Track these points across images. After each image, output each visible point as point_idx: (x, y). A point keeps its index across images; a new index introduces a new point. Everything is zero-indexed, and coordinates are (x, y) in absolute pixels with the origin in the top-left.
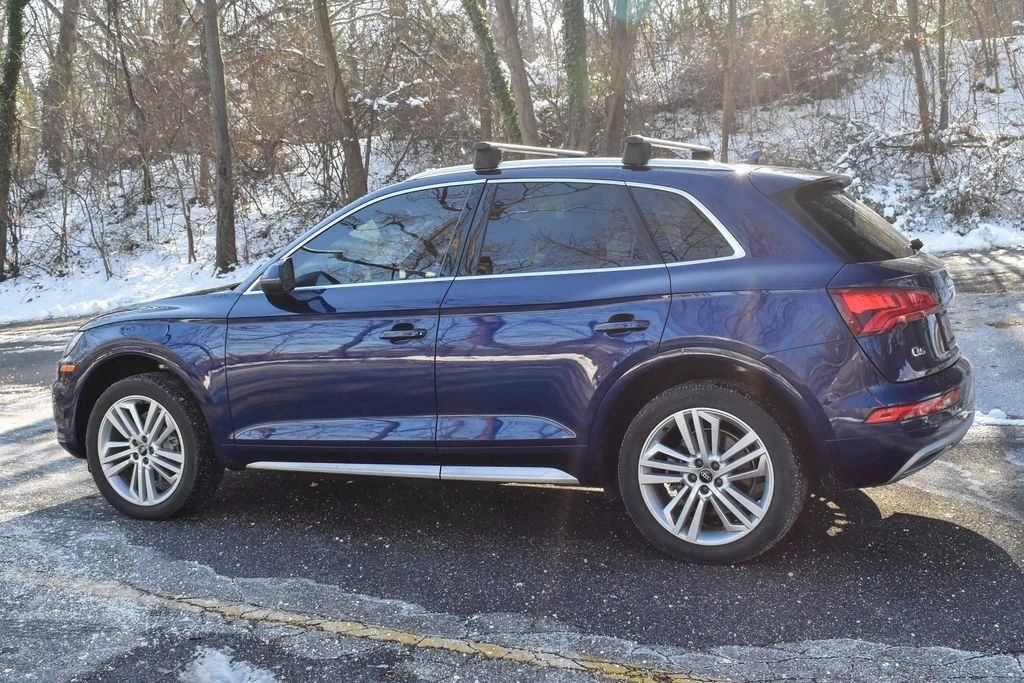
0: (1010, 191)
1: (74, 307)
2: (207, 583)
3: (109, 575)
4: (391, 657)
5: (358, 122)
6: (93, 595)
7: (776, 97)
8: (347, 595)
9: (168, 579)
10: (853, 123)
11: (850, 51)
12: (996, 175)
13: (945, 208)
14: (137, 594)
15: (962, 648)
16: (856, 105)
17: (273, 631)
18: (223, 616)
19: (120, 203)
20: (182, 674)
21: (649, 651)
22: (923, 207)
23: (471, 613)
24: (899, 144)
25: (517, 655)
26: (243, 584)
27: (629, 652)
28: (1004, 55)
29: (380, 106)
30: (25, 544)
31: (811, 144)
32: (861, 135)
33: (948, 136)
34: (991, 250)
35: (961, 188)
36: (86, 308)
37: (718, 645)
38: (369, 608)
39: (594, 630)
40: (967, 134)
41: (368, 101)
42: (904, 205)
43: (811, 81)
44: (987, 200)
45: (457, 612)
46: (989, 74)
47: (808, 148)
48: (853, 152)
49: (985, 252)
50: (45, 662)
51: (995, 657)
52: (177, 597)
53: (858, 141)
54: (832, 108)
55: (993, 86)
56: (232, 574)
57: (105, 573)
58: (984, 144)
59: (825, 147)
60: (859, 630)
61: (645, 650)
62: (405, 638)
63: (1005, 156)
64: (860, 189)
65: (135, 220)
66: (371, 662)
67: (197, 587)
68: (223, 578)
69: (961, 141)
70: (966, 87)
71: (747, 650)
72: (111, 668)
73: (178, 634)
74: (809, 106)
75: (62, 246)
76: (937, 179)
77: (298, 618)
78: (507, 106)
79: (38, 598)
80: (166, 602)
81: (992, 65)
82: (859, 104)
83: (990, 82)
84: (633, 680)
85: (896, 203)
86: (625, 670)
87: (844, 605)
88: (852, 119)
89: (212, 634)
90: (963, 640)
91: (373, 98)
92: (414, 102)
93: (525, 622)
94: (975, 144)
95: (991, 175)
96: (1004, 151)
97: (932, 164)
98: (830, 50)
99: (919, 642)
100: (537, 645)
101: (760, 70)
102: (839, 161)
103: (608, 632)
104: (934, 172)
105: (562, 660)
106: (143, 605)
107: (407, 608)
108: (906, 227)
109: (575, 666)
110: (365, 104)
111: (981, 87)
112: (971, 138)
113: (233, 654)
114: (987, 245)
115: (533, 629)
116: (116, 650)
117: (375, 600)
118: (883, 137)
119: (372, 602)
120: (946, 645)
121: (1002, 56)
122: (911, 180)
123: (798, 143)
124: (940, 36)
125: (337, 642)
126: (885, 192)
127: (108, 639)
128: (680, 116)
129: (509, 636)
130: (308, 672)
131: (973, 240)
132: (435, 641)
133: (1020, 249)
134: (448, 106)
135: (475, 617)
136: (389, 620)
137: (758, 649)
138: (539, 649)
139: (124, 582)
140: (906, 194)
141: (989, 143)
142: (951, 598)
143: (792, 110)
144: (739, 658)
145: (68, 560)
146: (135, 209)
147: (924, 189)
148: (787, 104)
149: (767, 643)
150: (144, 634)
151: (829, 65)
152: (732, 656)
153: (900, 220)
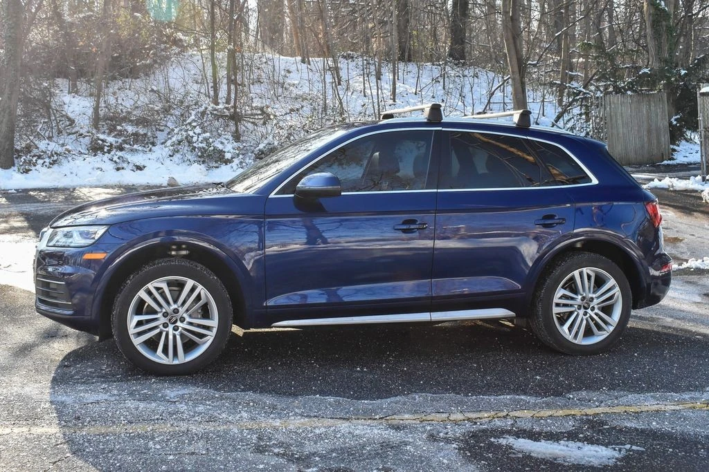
25: (646, 408)
107: (525, 398)
132: (591, 410)
135: (570, 396)
153: (236, 161)
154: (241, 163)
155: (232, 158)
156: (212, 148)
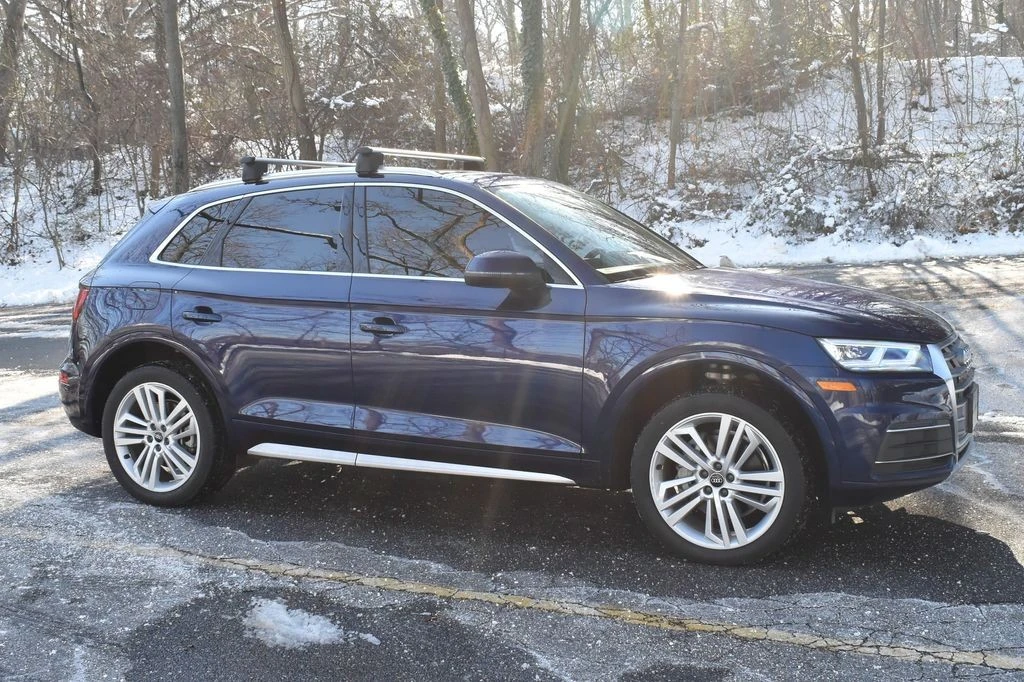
0: (943, 206)
1: (28, 296)
2: (244, 545)
3: (148, 539)
4: (431, 607)
5: (314, 120)
6: (138, 555)
7: (720, 107)
8: (377, 556)
9: (206, 542)
10: (796, 136)
11: (792, 67)
12: (930, 190)
13: (882, 220)
14: (180, 555)
15: (932, 599)
16: (798, 119)
17: (317, 586)
18: (267, 573)
19: (69, 193)
20: (245, 620)
21: (661, 602)
22: (861, 219)
23: (496, 571)
24: (840, 158)
25: (544, 605)
26: (278, 547)
27: (644, 602)
28: (938, 75)
29: (336, 105)
30: (57, 512)
31: (755, 155)
32: (803, 147)
33: (885, 151)
34: (925, 260)
35: (898, 201)
36: (40, 297)
37: (721, 598)
38: (401, 567)
39: (609, 585)
40: (903, 150)
41: (325, 100)
42: (844, 216)
43: (754, 94)
44: (921, 214)
45: (482, 571)
46: (922, 93)
47: (753, 159)
48: (795, 164)
49: (918, 263)
50: (114, 610)
51: (960, 607)
52: (219, 557)
53: (800, 154)
54: (774, 120)
55: (926, 105)
56: (265, 538)
57: (143, 536)
58: (919, 159)
59: (769, 159)
60: (841, 586)
61: (656, 601)
62: (439, 591)
63: (939, 172)
64: (803, 199)
65: (85, 211)
66: (414, 611)
67: (236, 550)
68: (258, 541)
69: (898, 156)
70: (902, 105)
71: (747, 601)
72: (177, 615)
73: (230, 587)
74: (752, 118)
75: (12, 234)
76: (874, 192)
77: (337, 575)
78: (464, 110)
79: (87, 557)
80: (211, 562)
81: (926, 85)
82: (800, 117)
83: (924, 101)
84: (651, 624)
85: (836, 214)
86: (642, 617)
87: (826, 566)
88: (795, 133)
89: (262, 588)
90: (931, 594)
91: (329, 97)
92: (370, 102)
93: (545, 580)
94: (911, 160)
95: (926, 190)
96: (939, 166)
97: (870, 178)
98: (774, 65)
99: (893, 594)
100: (561, 597)
101: (705, 83)
102: (783, 171)
103: (621, 587)
104: (871, 185)
105: (586, 609)
106: (189, 564)
107: (435, 567)
108: (845, 237)
109: (598, 613)
110: (322, 102)
111: (915, 105)
112: (908, 154)
113: (286, 604)
114: (922, 256)
115: (553, 584)
116: (176, 601)
117: (404, 560)
118: (825, 150)
119: (404, 562)
120: (918, 597)
121: (936, 76)
122: (851, 192)
123: (743, 154)
124: (879, 55)
125: (379, 594)
126: (825, 203)
127: (167, 592)
128: (627, 124)
129: (534, 590)
130: (359, 618)
131: (909, 251)
132: (468, 594)
133: (951, 260)
134: (404, 107)
135: (499, 574)
136: (422, 576)
137: (755, 601)
138: (563, 600)
139: (164, 544)
140: (845, 205)
141: (925, 160)
142: (917, 561)
143: (734, 122)
144: (740, 607)
145: (104, 526)
146: (85, 200)
147: (862, 202)
148: (730, 115)
149: (763, 595)
150: (199, 588)
151: (771, 80)
152: (734, 605)
153: (840, 230)
154: (848, 232)
155: (836, 225)
156: (803, 211)
